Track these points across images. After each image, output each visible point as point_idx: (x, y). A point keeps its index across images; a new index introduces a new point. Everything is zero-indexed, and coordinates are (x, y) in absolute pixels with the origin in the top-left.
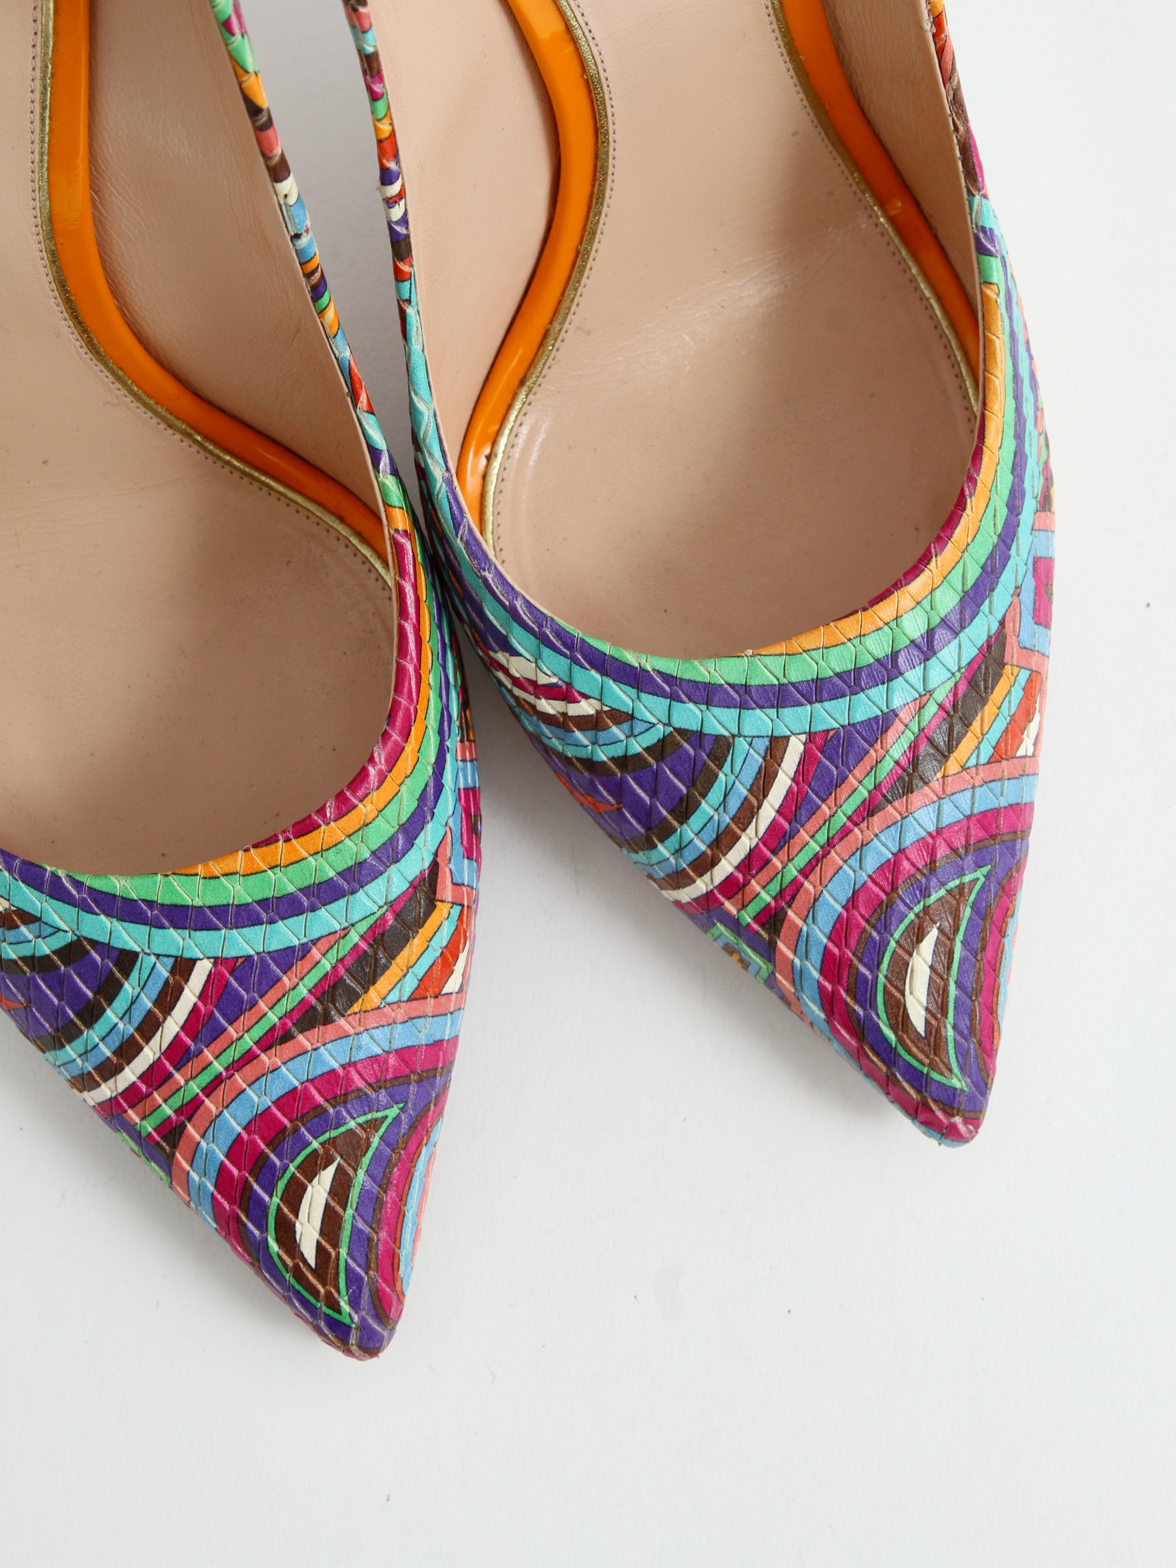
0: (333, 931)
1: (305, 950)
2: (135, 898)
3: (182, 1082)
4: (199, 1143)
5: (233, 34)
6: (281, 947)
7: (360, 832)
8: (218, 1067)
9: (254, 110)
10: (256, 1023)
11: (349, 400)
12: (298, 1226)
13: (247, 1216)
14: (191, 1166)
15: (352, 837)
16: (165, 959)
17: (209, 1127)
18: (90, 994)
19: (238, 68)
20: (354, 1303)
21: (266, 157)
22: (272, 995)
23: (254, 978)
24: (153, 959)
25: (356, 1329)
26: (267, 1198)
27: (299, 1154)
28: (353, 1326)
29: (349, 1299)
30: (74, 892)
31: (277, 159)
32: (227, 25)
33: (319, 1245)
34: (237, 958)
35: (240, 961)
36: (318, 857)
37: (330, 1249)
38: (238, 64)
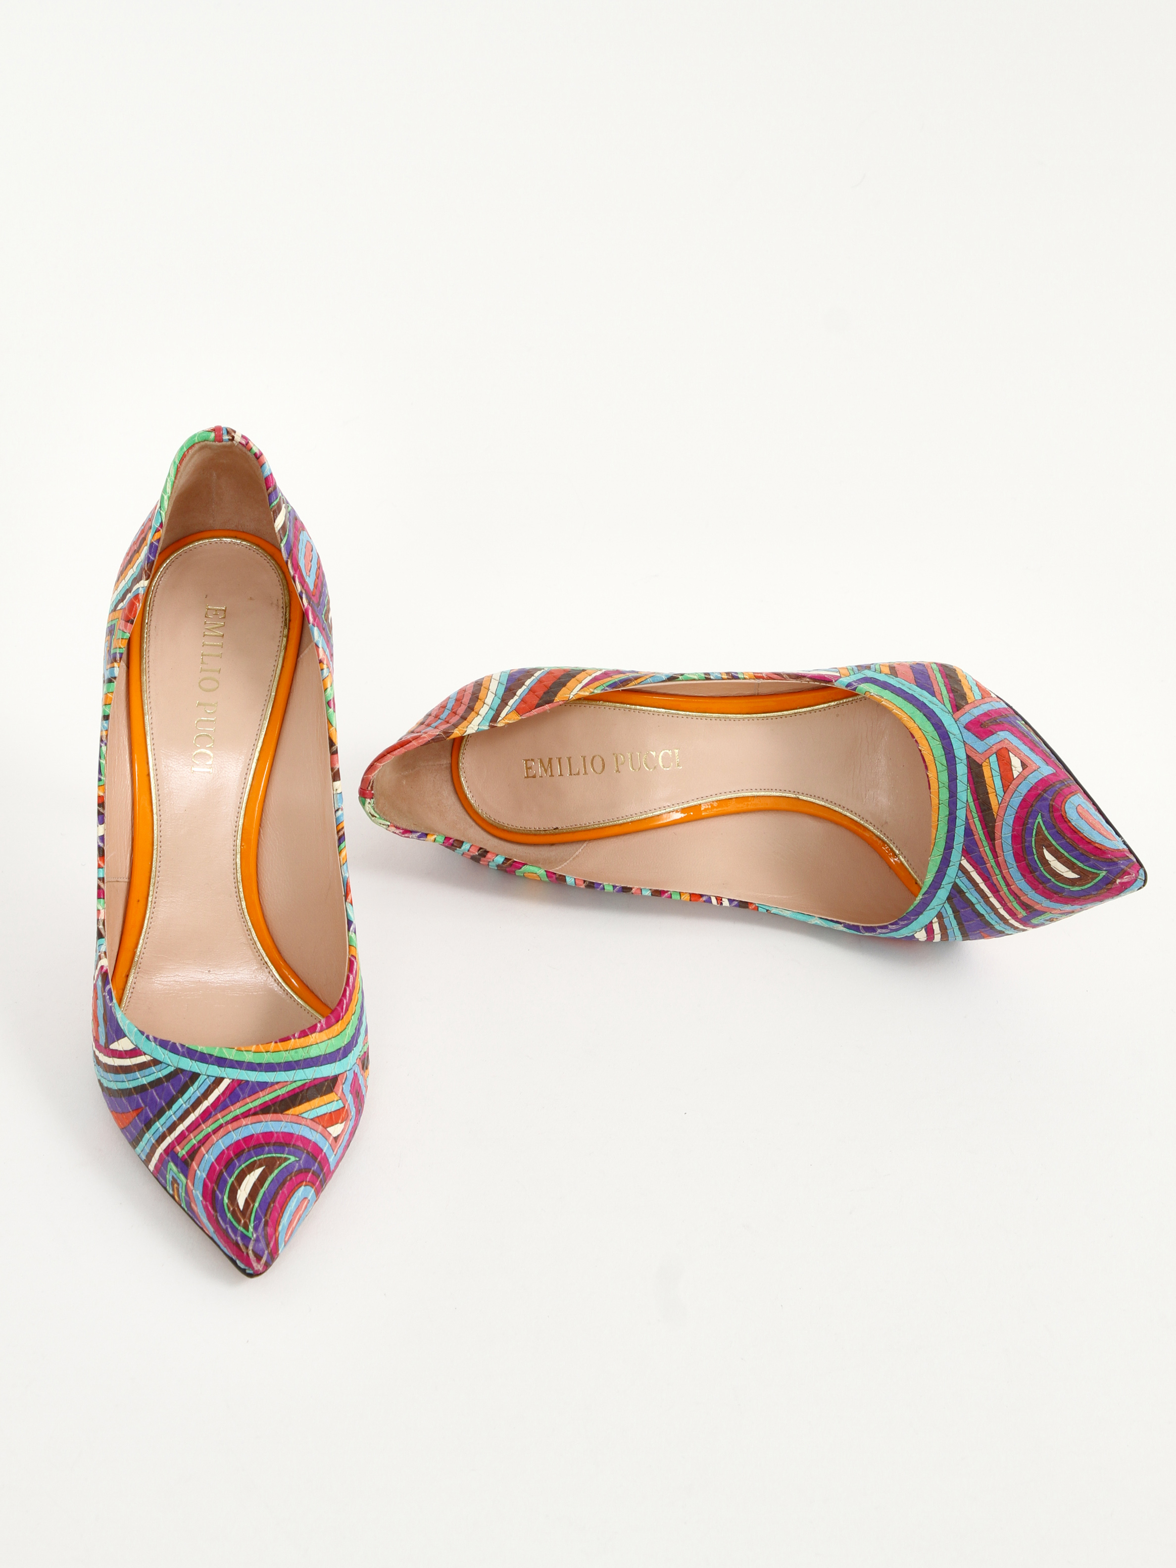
0: (286, 1081)
1: (273, 1084)
2: (205, 1052)
3: (205, 1128)
4: (204, 1155)
5: (330, 707)
6: (262, 1081)
7: (308, 1048)
8: (221, 1121)
9: (332, 744)
10: (244, 1106)
11: (344, 898)
12: (239, 1191)
13: (217, 1188)
14: (198, 1167)
15: (304, 1049)
16: (211, 1078)
17: (210, 1148)
18: (175, 1093)
19: (330, 723)
20: (256, 1228)
21: (332, 769)
22: (253, 1097)
23: (247, 1090)
24: (206, 1077)
25: (253, 1241)
26: (228, 1179)
27: (247, 1161)
28: (253, 1239)
29: (254, 1226)
30: (180, 1049)
31: (336, 769)
32: (328, 703)
33: (246, 1200)
34: (242, 1080)
35: (243, 1082)
36: (287, 1052)
37: (251, 1202)
38: (329, 721)
